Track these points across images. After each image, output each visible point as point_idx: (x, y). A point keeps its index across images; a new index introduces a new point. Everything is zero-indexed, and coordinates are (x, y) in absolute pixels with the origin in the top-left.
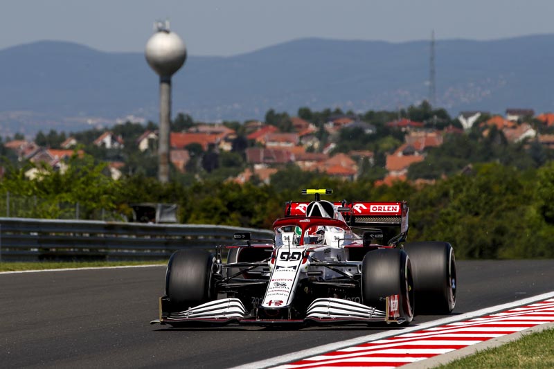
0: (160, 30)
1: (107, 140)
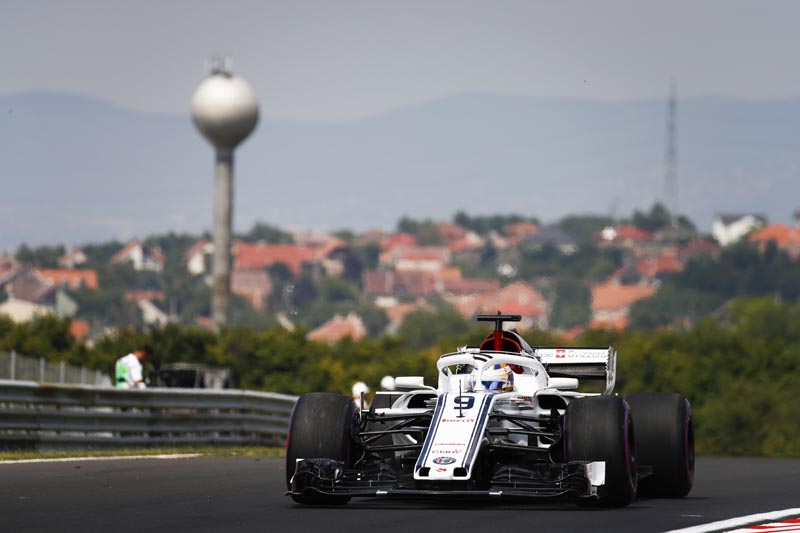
0: (216, 72)
1: (136, 255)
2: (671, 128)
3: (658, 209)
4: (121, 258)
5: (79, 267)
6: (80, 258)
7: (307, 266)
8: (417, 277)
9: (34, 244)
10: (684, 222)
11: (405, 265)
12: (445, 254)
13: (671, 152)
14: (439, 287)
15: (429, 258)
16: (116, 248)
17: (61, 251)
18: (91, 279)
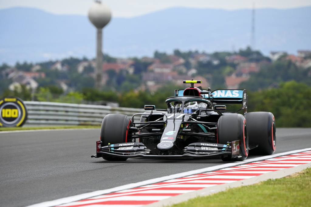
1: (59, 66)
2: (253, 20)
3: (249, 49)
4: (53, 68)
5: (38, 71)
6: (38, 68)
7: (121, 71)
8: (162, 74)
9: (21, 62)
10: (258, 53)
11: (157, 70)
12: (171, 66)
13: (253, 29)
14: (170, 78)
15: (167, 68)
16: (51, 63)
17: (31, 66)
18: (43, 75)
